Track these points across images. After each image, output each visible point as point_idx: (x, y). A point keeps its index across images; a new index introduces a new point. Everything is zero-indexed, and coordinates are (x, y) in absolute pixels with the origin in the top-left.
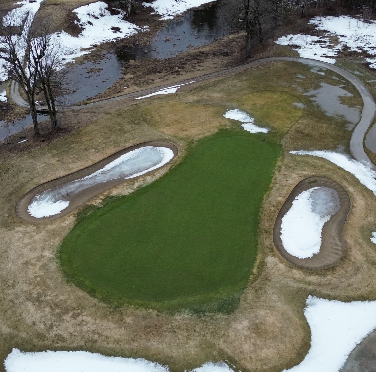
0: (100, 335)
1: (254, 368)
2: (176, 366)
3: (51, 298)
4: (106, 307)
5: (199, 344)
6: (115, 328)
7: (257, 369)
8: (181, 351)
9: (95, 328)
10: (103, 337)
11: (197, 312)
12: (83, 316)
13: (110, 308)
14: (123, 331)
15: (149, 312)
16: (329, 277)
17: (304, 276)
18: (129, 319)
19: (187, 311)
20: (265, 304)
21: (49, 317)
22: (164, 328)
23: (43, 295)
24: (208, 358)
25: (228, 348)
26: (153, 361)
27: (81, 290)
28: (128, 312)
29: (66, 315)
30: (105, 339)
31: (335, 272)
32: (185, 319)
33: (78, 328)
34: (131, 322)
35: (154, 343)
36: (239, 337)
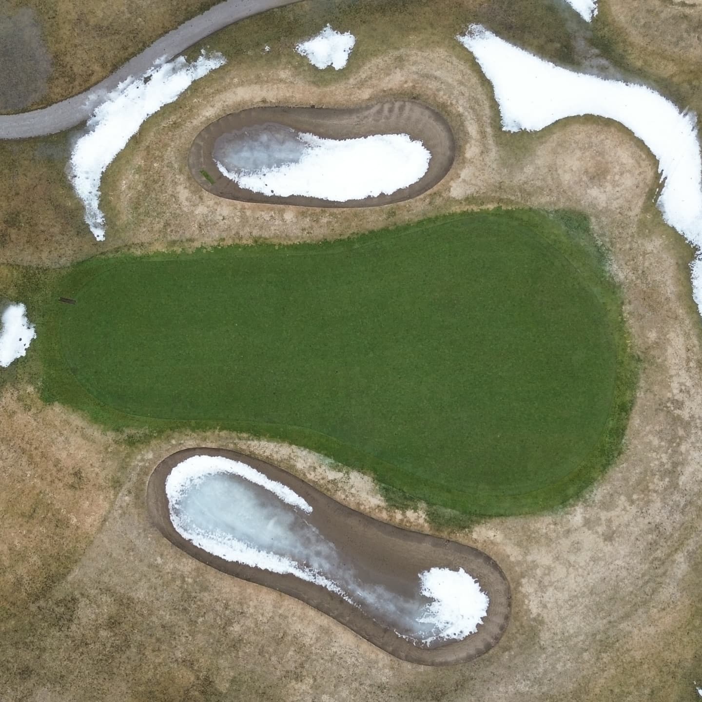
0: (688, 360)
1: (650, 167)
2: (686, 254)
3: (663, 455)
4: (645, 375)
5: (647, 239)
6: (672, 346)
7: (650, 165)
8: (664, 256)
9: (683, 371)
10: (689, 355)
11: (601, 256)
12: (674, 395)
13: (645, 369)
14: (671, 335)
15: (628, 316)
16: (461, 109)
17: (473, 142)
18: (651, 336)
19: (607, 269)
20: (549, 178)
21: (693, 439)
22: (644, 287)
23: (662, 469)
24: (659, 223)
25: (637, 203)
26: (691, 283)
27: (629, 425)
28: (640, 342)
29: (683, 417)
30: (690, 352)
31: (449, 103)
32: (620, 266)
33: (693, 391)
34: (654, 331)
35: (669, 291)
36: (618, 194)
